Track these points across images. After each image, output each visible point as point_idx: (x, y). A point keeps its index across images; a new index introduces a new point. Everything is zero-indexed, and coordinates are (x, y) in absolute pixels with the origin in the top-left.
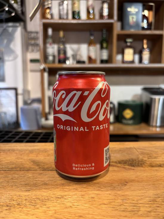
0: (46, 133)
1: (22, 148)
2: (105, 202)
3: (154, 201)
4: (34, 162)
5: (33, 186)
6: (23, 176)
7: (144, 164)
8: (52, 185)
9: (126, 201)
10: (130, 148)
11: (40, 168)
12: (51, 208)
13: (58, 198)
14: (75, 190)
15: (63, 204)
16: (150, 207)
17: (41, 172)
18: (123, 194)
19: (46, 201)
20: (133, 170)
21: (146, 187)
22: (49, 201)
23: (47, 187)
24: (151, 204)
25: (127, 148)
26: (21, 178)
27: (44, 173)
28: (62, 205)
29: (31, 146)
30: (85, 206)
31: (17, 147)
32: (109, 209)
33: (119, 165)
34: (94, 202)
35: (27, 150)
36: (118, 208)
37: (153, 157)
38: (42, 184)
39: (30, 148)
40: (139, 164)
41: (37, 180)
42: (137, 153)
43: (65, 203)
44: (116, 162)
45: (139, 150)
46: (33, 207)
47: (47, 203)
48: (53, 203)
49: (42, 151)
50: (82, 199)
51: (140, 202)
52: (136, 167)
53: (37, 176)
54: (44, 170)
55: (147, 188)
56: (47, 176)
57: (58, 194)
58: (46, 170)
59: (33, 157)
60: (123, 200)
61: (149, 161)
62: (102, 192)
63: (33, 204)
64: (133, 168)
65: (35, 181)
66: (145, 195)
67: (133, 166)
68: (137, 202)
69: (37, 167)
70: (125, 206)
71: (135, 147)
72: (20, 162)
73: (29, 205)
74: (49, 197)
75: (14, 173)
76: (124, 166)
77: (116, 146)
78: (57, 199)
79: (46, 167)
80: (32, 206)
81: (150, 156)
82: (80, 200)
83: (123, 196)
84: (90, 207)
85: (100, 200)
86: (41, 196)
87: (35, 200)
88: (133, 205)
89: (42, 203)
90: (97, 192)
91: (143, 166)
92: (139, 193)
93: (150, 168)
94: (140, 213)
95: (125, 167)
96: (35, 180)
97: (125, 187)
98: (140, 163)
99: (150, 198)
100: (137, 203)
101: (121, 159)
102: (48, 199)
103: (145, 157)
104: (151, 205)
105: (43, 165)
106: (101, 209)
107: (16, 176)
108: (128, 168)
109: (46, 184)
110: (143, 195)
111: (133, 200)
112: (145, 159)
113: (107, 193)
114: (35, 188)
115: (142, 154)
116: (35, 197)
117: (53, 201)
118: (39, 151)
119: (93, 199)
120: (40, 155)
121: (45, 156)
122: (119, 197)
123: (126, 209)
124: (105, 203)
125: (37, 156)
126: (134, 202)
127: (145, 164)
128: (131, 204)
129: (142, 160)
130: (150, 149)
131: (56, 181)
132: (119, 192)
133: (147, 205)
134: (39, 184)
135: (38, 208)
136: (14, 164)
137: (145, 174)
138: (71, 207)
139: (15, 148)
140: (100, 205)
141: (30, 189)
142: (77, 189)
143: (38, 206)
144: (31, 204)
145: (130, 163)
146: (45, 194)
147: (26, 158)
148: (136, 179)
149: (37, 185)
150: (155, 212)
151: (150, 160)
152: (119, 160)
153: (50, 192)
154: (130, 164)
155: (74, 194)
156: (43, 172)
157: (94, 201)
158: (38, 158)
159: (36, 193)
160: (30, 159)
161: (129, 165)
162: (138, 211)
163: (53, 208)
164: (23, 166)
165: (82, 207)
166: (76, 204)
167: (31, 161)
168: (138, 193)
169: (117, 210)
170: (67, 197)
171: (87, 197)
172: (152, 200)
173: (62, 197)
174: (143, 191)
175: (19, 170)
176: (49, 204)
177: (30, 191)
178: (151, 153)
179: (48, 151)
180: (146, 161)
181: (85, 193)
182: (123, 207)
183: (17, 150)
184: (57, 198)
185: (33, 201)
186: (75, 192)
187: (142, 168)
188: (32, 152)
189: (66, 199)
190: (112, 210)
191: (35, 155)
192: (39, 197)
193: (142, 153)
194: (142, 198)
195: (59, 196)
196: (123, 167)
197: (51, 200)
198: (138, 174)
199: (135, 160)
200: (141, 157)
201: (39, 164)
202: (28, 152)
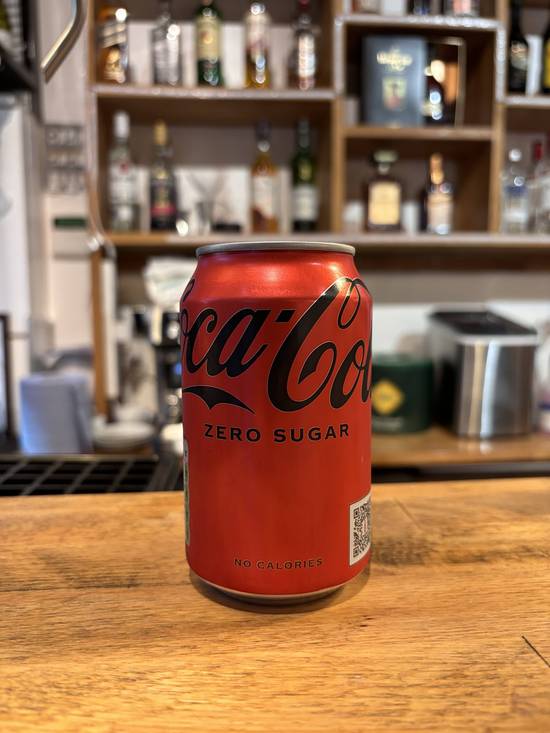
0: (102, 463)
2: (291, 686)
3: (458, 674)
4: (50, 560)
5: (37, 644)
6: (5, 608)
7: (429, 556)
8: (106, 637)
9: (364, 680)
10: (384, 505)
11: (68, 579)
12: (99, 717)
13: (126, 679)
14: (186, 651)
15: (141, 700)
16: (444, 696)
17: (74, 592)
18: (353, 656)
19: (80, 694)
20: (392, 574)
21: (431, 630)
22: (92, 693)
23: (89, 645)
24: (448, 686)
27: (83, 597)
28: (140, 704)
29: (41, 508)
30: (217, 704)
32: (301, 710)
34: (253, 688)
35: (26, 520)
36: (334, 704)
37: (458, 532)
38: (72, 636)
39: (39, 514)
40: (413, 557)
41: (53, 620)
42: (408, 520)
43: (148, 696)
45: (413, 511)
46: (31, 715)
47: (83, 700)
48: (107, 697)
49: (80, 522)
50: (209, 680)
51: (411, 680)
52: (400, 566)
53: (56, 608)
54: (84, 584)
55: (436, 634)
56: (92, 606)
57: (126, 667)
58: (89, 587)
59: (48, 542)
60: (351, 676)
61: (444, 545)
62: (282, 654)
63: (35, 705)
64: (389, 569)
65: (48, 624)
66: (427, 658)
67: (393, 563)
68: (398, 683)
69: (58, 578)
70: (357, 696)
71: (401, 501)
73: (21, 708)
74: (94, 679)
78: (122, 683)
79: (90, 574)
80: (29, 712)
81: (449, 530)
82: (204, 684)
83: (353, 662)
84: (235, 708)
85: (272, 681)
86: (64, 677)
87: (44, 689)
88: (386, 691)
89: (67, 700)
90: (264, 655)
91: (426, 562)
92: (406, 652)
93: (447, 567)
94: (409, 718)
96: (47, 621)
97: (362, 634)
98: (416, 552)
99: (444, 667)
100: (400, 687)
102: (90, 687)
103: (432, 533)
104: (449, 690)
105: (81, 568)
106: (276, 712)
108: (375, 570)
109: (85, 635)
110: (421, 658)
111: (388, 677)
112: (430, 538)
113: (300, 654)
114: (45, 650)
115: (423, 522)
116: (45, 681)
117: (107, 692)
118: (71, 523)
119: (249, 679)
120: (73, 534)
121: (92, 538)
122: (339, 668)
123: (362, 708)
124: (291, 690)
125: (61, 540)
126: (388, 682)
127: (433, 555)
128: (379, 691)
129: (423, 544)
130: (450, 505)
131: (124, 622)
132: (338, 652)
133: (432, 692)
134: (63, 634)
135: (51, 719)
137: (431, 589)
138: (169, 708)
140: (274, 696)
141: (28, 652)
142: (195, 647)
143: (51, 711)
144: (28, 703)
145: (381, 552)
146: (78, 668)
147: (21, 547)
148: (400, 604)
149: (52, 640)
150: (458, 713)
151: (448, 540)
153: (97, 660)
154: (383, 555)
155: (182, 663)
156: (78, 592)
157: (253, 685)
158: (64, 545)
159: (50, 665)
160: (34, 552)
161: (377, 560)
162: (402, 713)
163: (105, 715)
164: (7, 574)
165: (210, 708)
166: (187, 698)
167: (41, 559)
168: (402, 650)
169: (332, 711)
170: (159, 675)
171: (227, 673)
172: (449, 673)
173: (141, 676)
174: (420, 645)
176: (91, 701)
177: (27, 661)
178: (453, 518)
179: (102, 521)
180: (434, 544)
181: (222, 657)
182: (350, 700)
184: (120, 680)
185: (34, 695)
186: (188, 658)
187: (421, 569)
188: (43, 525)
189: (152, 682)
190: (313, 713)
191: (56, 538)
192: (58, 680)
193: (425, 521)
194: (417, 666)
195: (130, 675)
197: (101, 690)
198: (408, 587)
199: (400, 543)
200: (418, 533)
201: (66, 565)
202: (30, 526)
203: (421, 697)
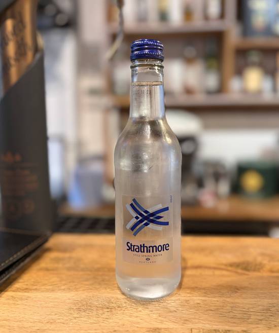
3: (268, 310)
7: (263, 269)
9: (236, 309)
12: (155, 312)
14: (177, 295)
16: (262, 316)
18: (232, 301)
21: (260, 295)
22: (151, 305)
25: (241, 247)
28: (166, 309)
32: (216, 315)
36: (226, 315)
37: (276, 260)
43: (168, 307)
47: (149, 307)
50: (186, 304)
51: (252, 310)
52: (251, 272)
55: (262, 297)
60: (232, 307)
61: (269, 265)
66: (258, 304)
67: (248, 270)
70: (234, 313)
73: (130, 308)
76: (236, 270)
80: (133, 309)
83: (232, 303)
84: (195, 313)
85: (207, 306)
90: (203, 298)
91: (261, 271)
92: (251, 302)
94: (250, 320)
95: (237, 272)
97: (236, 295)
99: (263, 307)
100: (248, 312)
101: (233, 261)
103: (265, 260)
104: (264, 314)
106: (208, 315)
110: (256, 304)
111: (244, 308)
112: (264, 262)
113: (215, 299)
117: (155, 305)
119: (199, 305)
122: (228, 304)
123: (235, 316)
124: (213, 309)
126: (244, 310)
128: (241, 312)
129: (260, 264)
132: (228, 300)
133: (258, 314)
136: (98, 263)
138: (175, 311)
140: (207, 310)
142: (180, 294)
143: (140, 309)
144: (132, 307)
148: (250, 286)
150: (266, 320)
151: (271, 263)
154: (244, 267)
155: (177, 299)
157: (200, 307)
161: (242, 269)
162: (248, 319)
165: (188, 312)
166: (180, 309)
169: (225, 316)
170: (170, 302)
172: (265, 309)
174: (256, 300)
176: (151, 307)
180: (265, 264)
181: (189, 298)
182: (231, 314)
186: (178, 297)
194: (255, 306)
196: (235, 272)
199: (251, 263)
203: (255, 315)
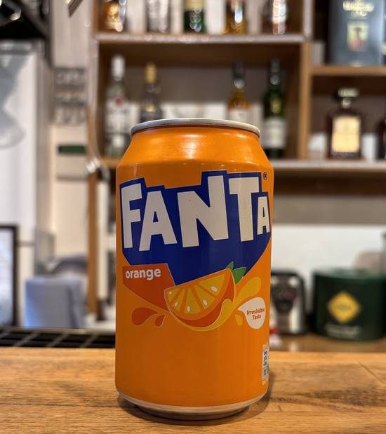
1: (32, 358)
4: (68, 387)
6: (37, 415)
10: (350, 366)
11: (85, 401)
17: (90, 409)
20: (361, 411)
25: (341, 366)
26: (32, 420)
27: (98, 412)
29: (58, 355)
31: (18, 355)
33: (318, 401)
35: (47, 363)
39: (56, 359)
41: (76, 425)
42: (372, 377)
44: (308, 395)
45: (376, 371)
49: (90, 366)
53: (78, 418)
54: (98, 404)
56: (106, 418)
58: (103, 406)
59: (67, 376)
64: (357, 408)
65: (72, 427)
69: (77, 400)
71: (365, 364)
72: (28, 388)
75: (12, 410)
76: (332, 404)
77: (309, 361)
79: (102, 398)
95: (335, 407)
96: (72, 425)
101: (324, 389)
105: (94, 394)
107: (18, 415)
108: (344, 408)
118: (83, 366)
120: (85, 373)
121: (101, 376)
125: (77, 376)
131: (134, 429)
136: (10, 390)
139: (13, 357)
145: (349, 397)
147: (44, 379)
148: (368, 431)
152: (316, 389)
154: (350, 399)
156: (94, 409)
158: (79, 379)
160: (56, 383)
161: (345, 402)
164: (36, 395)
167: (61, 387)
175: (25, 403)
183: (20, 362)
188: (62, 366)
191: (72, 375)
196: (329, 406)
198: (375, 420)
200: (382, 386)
201: (82, 392)
202: (50, 366)
